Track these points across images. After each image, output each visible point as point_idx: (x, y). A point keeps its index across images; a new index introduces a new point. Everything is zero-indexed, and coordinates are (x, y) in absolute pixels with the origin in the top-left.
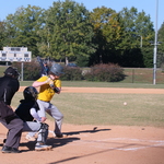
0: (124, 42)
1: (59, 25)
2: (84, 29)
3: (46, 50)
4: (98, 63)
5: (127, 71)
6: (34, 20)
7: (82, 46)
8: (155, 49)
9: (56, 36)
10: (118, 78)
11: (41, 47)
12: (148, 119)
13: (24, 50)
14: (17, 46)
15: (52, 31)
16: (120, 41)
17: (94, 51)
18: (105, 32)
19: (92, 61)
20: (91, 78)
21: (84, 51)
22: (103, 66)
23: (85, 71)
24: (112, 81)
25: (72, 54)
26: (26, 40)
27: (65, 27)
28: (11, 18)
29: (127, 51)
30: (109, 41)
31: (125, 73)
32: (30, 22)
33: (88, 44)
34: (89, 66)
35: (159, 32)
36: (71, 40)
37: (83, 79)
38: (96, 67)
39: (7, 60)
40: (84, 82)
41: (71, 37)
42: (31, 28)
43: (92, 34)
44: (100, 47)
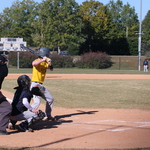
0: (111, 32)
1: (52, 17)
2: (74, 21)
3: (40, 41)
4: (87, 51)
5: (114, 59)
6: (28, 13)
7: (73, 36)
8: (140, 38)
9: (49, 27)
10: (106, 65)
11: (36, 38)
12: (134, 102)
13: (20, 41)
14: (13, 36)
15: (45, 23)
16: (108, 32)
17: (84, 40)
18: (93, 24)
19: (82, 50)
20: (81, 66)
21: (74, 41)
22: (92, 54)
23: (76, 59)
24: (101, 68)
25: (63, 43)
26: (22, 31)
27: (57, 19)
28: (7, 11)
29: (114, 41)
30: (97, 31)
31: (112, 60)
32: (25, 15)
33: (78, 34)
34: (79, 54)
35: (143, 23)
36: (63, 30)
37: (74, 66)
38: (86, 55)
39: (5, 50)
40: (75, 69)
41: (63, 28)
42: (26, 20)
43: (82, 25)
44: (90, 37)
